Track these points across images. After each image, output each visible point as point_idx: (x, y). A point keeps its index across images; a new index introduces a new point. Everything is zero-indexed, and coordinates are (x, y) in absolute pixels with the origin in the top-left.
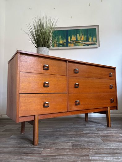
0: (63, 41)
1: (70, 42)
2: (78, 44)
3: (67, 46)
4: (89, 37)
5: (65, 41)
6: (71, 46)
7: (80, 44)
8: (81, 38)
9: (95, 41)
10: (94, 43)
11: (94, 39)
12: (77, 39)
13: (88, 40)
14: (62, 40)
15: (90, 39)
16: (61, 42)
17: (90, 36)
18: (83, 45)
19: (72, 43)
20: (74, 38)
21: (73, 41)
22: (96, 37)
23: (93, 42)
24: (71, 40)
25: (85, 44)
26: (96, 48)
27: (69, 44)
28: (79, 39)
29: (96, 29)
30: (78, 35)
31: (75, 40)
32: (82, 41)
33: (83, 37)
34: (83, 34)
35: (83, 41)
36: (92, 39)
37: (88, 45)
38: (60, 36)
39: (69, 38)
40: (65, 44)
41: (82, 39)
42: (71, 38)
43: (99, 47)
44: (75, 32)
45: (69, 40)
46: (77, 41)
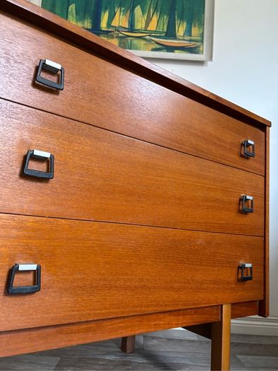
0: (80, 25)
1: (107, 33)
2: (136, 42)
4: (177, 22)
5: (88, 24)
7: (143, 42)
8: (147, 23)
9: (199, 38)
10: (192, 44)
11: (195, 31)
12: (132, 23)
13: (171, 33)
14: (77, 20)
15: (181, 30)
17: (182, 19)
18: (153, 50)
19: (112, 37)
20: (121, 21)
21: (117, 29)
22: (202, 24)
23: (191, 40)
24: (109, 25)
25: (158, 46)
26: (200, 63)
28: (140, 25)
30: (138, 10)
31: (127, 26)
32: (151, 33)
33: (155, 19)
34: (155, 9)
35: (155, 34)
36: (189, 32)
37: (171, 49)
38: (72, 7)
39: (105, 18)
41: (152, 26)
42: (111, 18)
43: (211, 58)
45: (104, 25)
46: (132, 28)
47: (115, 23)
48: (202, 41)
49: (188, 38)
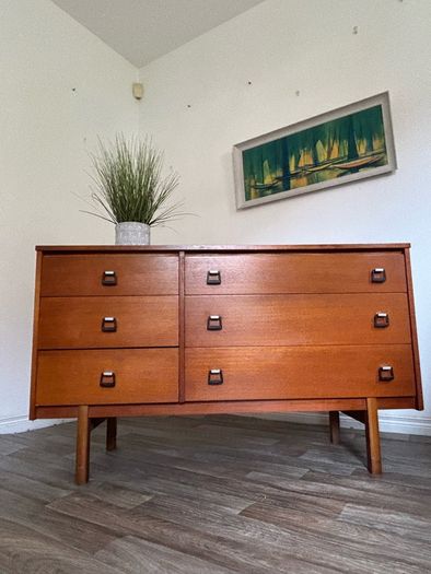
0: (274, 176)
1: (296, 175)
2: (321, 174)
3: (287, 187)
4: (357, 142)
5: (280, 173)
6: (300, 186)
7: (327, 172)
8: (329, 153)
9: (382, 150)
10: (375, 158)
11: (376, 144)
12: (315, 159)
13: (353, 155)
14: (271, 173)
15: (362, 149)
16: (268, 180)
17: (361, 137)
18: (338, 176)
19: (301, 177)
20: (306, 160)
21: (303, 169)
22: (382, 135)
23: (373, 155)
24: (296, 167)
25: (342, 171)
27: (293, 182)
28: (322, 158)
29: (380, 106)
30: (319, 145)
31: (311, 163)
32: (333, 162)
33: (335, 147)
34: (335, 138)
35: (339, 160)
36: (370, 147)
37: (355, 170)
38: (266, 162)
39: (292, 162)
40: (280, 183)
42: (297, 160)
43: (396, 168)
44: (309, 136)
45: (292, 169)
46: (316, 163)
47: (301, 164)
48: (385, 152)
49: (371, 153)
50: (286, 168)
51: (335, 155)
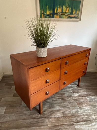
0: (50, 12)
1: (56, 14)
2: (63, 16)
3: (53, 17)
4: (73, 10)
5: (52, 12)
6: (57, 18)
7: (65, 16)
8: (66, 10)
9: (78, 14)
11: (77, 12)
12: (62, 11)
13: (71, 13)
14: (49, 11)
15: (74, 12)
16: (48, 13)
17: (74, 9)
19: (58, 15)
20: (60, 10)
21: (59, 13)
22: (79, 10)
23: (76, 15)
24: (57, 11)
25: (68, 17)
27: (55, 16)
28: (64, 11)
29: (81, 1)
30: (64, 6)
32: (67, 13)
33: (68, 9)
34: (68, 6)
36: (76, 12)
37: (71, 18)
38: (47, 7)
40: (51, 15)
43: (80, 20)
46: (62, 12)
47: (58, 11)
48: (79, 15)
50: (54, 11)
51: (67, 11)
